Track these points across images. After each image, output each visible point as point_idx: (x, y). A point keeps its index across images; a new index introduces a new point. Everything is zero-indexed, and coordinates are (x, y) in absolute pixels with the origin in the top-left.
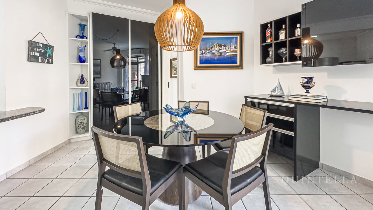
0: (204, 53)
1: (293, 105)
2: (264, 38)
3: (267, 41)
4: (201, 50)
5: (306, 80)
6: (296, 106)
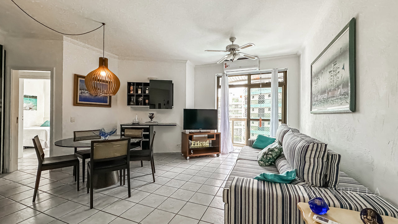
0: (83, 93)
1: (148, 126)
2: (129, 91)
3: (131, 93)
4: (80, 90)
5: (152, 115)
6: (150, 127)
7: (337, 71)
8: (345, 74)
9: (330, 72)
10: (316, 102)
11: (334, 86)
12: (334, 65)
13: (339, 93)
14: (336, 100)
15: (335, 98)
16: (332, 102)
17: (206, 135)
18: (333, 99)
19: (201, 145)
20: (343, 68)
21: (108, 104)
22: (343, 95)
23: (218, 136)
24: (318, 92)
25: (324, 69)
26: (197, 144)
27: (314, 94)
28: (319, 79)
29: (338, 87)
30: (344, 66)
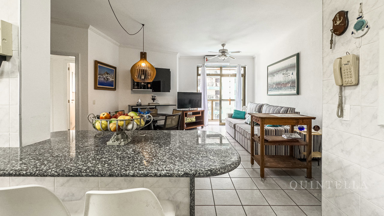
0: (101, 77)
1: (154, 107)
5: (154, 97)
6: (156, 107)
7: (289, 75)
8: (294, 77)
9: (283, 74)
10: (272, 89)
11: (286, 82)
12: (286, 71)
13: (289, 85)
14: (288, 89)
15: (287, 88)
16: (284, 89)
17: (191, 113)
18: (285, 88)
19: (190, 120)
20: (292, 74)
21: (114, 87)
22: (292, 87)
23: (203, 112)
24: (274, 83)
25: (279, 71)
26: (188, 120)
27: (270, 84)
28: (274, 76)
29: (289, 82)
30: (293, 73)
